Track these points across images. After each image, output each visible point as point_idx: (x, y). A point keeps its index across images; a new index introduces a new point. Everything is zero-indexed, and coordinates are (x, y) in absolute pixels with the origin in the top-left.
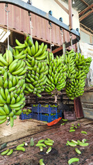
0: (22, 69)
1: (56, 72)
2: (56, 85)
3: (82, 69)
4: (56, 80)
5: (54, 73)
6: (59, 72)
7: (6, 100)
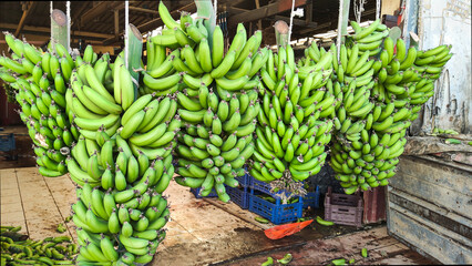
0: (162, 128)
1: (294, 122)
2: (288, 165)
3: (399, 97)
4: (290, 149)
5: (288, 125)
6: (305, 120)
7: (105, 221)
